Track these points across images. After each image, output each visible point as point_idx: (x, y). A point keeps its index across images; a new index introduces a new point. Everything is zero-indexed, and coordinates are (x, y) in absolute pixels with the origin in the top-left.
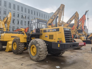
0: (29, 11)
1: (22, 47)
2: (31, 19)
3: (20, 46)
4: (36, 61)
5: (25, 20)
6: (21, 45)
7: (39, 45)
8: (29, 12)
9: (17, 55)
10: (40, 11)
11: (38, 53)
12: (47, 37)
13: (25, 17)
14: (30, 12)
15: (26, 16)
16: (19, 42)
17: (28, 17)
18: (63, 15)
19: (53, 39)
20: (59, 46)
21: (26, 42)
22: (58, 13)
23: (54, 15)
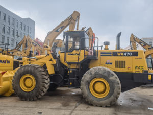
1: (48, 85)
3: (46, 81)
7: (116, 78)
12: (111, 64)
16: (43, 73)
19: (125, 67)
20: (150, 78)
21: (54, 72)
22: (69, 24)
23: (61, 26)
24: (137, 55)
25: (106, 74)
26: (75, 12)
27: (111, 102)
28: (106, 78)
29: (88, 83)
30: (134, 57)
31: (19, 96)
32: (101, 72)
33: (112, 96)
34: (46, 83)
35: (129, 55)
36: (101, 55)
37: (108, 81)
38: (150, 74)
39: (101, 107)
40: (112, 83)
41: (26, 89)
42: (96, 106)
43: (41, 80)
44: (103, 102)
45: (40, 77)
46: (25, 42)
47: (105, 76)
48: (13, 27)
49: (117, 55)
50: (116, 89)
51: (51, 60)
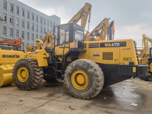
0: (12, 8)
1: (40, 77)
2: (17, 23)
3: (37, 73)
4: (86, 99)
5: (5, 25)
6: (39, 72)
7: (95, 70)
8: (12, 10)
9: (30, 92)
10: (35, 10)
11: (94, 84)
12: (98, 56)
13: (4, 19)
14: (15, 10)
15: (5, 17)
16: (35, 66)
17: (11, 19)
18: (89, 22)
19: (112, 59)
20: (134, 70)
21: (47, 65)
22: (80, 17)
23: (74, 20)
24: (125, 46)
25: (85, 67)
26: (87, 4)
27: (90, 95)
28: (85, 70)
29: (70, 75)
30: (122, 48)
31: (17, 86)
32: (80, 65)
33: (91, 89)
34: (37, 75)
35: (116, 46)
36: (89, 47)
37: (88, 73)
38: (135, 66)
39: (82, 99)
40: (91, 75)
41: (22, 79)
42: (77, 98)
43: (32, 72)
44: (82, 94)
45: (31, 69)
46: (47, 38)
47: (85, 68)
48: (41, 25)
49: (105, 47)
50: (94, 82)
51: (45, 54)
